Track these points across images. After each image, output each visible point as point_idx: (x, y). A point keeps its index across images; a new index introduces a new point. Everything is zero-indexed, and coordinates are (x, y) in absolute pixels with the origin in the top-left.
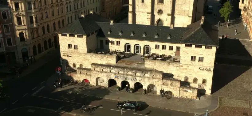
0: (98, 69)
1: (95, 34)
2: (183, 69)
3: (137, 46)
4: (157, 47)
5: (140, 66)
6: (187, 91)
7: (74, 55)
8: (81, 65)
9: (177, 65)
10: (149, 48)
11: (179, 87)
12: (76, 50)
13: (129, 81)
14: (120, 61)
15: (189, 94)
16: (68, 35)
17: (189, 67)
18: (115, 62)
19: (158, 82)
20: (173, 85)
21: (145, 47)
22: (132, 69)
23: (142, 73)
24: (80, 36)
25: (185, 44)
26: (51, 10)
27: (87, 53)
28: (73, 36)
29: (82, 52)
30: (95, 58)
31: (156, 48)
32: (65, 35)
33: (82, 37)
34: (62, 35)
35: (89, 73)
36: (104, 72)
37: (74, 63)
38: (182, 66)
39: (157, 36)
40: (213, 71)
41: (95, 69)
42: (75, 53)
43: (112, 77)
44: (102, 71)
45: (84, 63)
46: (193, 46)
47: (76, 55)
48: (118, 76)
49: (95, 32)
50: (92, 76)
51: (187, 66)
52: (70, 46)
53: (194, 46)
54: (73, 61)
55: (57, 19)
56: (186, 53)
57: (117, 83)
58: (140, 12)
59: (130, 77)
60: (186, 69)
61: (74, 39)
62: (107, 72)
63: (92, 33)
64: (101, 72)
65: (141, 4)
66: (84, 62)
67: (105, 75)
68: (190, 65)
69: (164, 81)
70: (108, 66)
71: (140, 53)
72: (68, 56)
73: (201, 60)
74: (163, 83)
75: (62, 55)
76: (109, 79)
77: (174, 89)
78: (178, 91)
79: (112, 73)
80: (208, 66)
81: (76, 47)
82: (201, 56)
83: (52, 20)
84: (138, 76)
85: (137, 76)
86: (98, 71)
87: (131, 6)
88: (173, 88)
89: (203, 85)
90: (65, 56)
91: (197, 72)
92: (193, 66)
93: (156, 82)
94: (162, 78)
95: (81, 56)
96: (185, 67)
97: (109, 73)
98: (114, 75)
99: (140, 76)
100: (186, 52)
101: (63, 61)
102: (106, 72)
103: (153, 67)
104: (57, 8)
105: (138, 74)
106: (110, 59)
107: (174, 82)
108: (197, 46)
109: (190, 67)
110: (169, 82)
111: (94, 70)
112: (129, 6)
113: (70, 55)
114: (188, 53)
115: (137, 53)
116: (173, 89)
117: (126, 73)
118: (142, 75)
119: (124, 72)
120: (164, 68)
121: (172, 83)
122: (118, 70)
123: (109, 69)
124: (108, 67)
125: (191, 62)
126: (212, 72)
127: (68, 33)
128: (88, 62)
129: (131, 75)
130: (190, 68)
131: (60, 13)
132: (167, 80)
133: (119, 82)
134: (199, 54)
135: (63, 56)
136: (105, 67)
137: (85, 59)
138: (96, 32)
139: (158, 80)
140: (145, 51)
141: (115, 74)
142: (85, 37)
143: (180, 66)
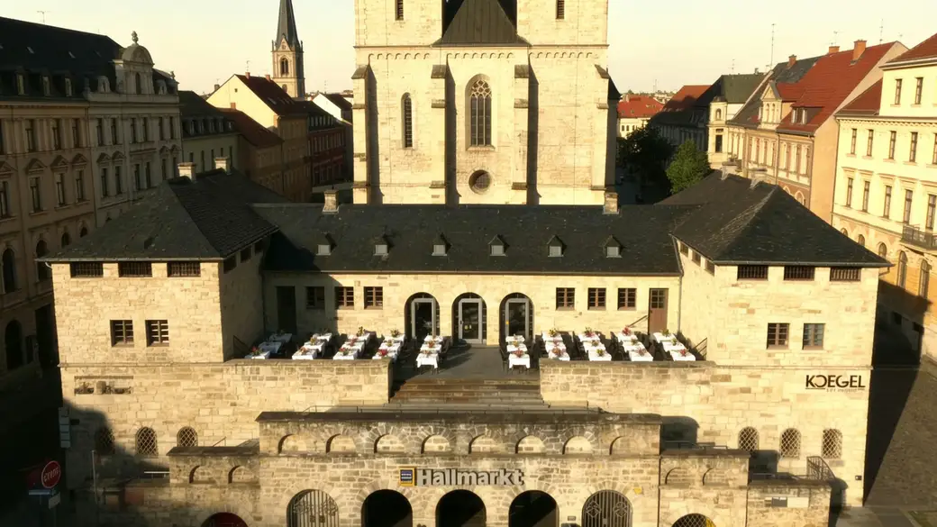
0: (301, 442)
1: (256, 258)
2: (733, 392)
3: (465, 305)
4: (564, 298)
5: (521, 401)
6: (784, 504)
7: (146, 383)
8: (186, 435)
9: (704, 376)
10: (527, 308)
11: (741, 488)
12: (156, 349)
13: (484, 492)
14: (410, 386)
15: (794, 514)
16: (110, 269)
17: (759, 376)
18: (386, 392)
19: (641, 472)
20: (716, 479)
21: (507, 306)
22: (494, 420)
23: (555, 435)
24: (183, 267)
25: (736, 268)
26: (25, 182)
27: (227, 358)
28: (144, 270)
29: (193, 361)
30: (272, 383)
31: (559, 303)
32: (95, 270)
33: (197, 272)
34: (77, 270)
35: (242, 475)
36: (337, 455)
37: (146, 424)
38: (727, 378)
39: (559, 249)
40: (867, 388)
41: (281, 443)
42: (151, 366)
43: (383, 478)
44: (328, 449)
45: (208, 420)
46: (776, 273)
47: (162, 377)
48: (423, 465)
49: (253, 249)
50: (263, 488)
51: (750, 376)
52: (120, 331)
53: (780, 271)
54: (141, 415)
55: (57, 223)
56: (744, 310)
57: (415, 507)
58: (399, 185)
59: (485, 465)
60: (747, 391)
61: (149, 287)
62: (354, 455)
63: (245, 256)
64: (317, 457)
65: (402, 153)
66: (204, 412)
67: (340, 472)
68: (764, 368)
69: (670, 463)
70: (360, 417)
71: (484, 336)
72: (105, 389)
73: (813, 336)
74: (663, 478)
75: (68, 391)
76: (368, 491)
77: (721, 502)
78: (742, 506)
79: (385, 453)
80: (848, 363)
81: (156, 331)
82: (813, 319)
83: (32, 230)
84: (532, 456)
85: (524, 456)
86: (304, 456)
87: (362, 160)
88: (712, 494)
89: (827, 461)
90: (90, 391)
91: (801, 397)
92: (778, 374)
93: (631, 475)
94: (657, 451)
95: (185, 384)
96: (739, 380)
97: (366, 456)
98: (398, 467)
99: (543, 455)
100: (742, 306)
101: (74, 422)
102: (348, 456)
103: (584, 399)
104: (58, 178)
105: (533, 443)
106: (357, 380)
107: (720, 463)
108: (791, 274)
109: (767, 379)
110: (694, 468)
111: (275, 450)
112: (357, 161)
113: (120, 384)
114: (751, 312)
115: (469, 341)
116: (716, 501)
117: (462, 442)
118: (555, 448)
119: (453, 440)
120: (637, 397)
121: (709, 468)
122: (422, 431)
123: (365, 437)
124: (360, 425)
125: (770, 351)
126: (866, 393)
127: (111, 255)
128: (229, 411)
129: (491, 455)
130: (762, 383)
131: (70, 201)
132: (685, 457)
133: (424, 505)
134: (802, 311)
135: (77, 391)
136: (341, 427)
137: (209, 396)
138: (258, 249)
139: (638, 463)
140: (507, 323)
141: (401, 456)
142: (210, 269)
143: (715, 378)
